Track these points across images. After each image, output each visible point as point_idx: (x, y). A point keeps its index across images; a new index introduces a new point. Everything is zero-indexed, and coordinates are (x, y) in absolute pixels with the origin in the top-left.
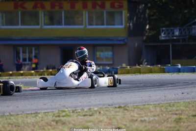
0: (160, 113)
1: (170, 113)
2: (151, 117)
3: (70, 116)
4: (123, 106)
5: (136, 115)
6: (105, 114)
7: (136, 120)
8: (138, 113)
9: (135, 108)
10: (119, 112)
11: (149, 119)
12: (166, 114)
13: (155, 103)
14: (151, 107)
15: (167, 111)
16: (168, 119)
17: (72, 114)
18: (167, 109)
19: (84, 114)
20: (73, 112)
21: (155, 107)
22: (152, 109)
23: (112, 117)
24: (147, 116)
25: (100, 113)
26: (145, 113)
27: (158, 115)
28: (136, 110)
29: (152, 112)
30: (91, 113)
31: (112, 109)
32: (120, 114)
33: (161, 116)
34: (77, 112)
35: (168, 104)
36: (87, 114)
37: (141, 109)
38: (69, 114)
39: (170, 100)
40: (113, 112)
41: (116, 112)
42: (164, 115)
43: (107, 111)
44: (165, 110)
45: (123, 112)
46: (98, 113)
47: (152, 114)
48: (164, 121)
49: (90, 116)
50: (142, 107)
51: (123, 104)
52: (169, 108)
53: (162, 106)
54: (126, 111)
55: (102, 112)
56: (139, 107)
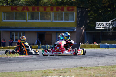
0: (107, 72)
1: (113, 71)
2: (102, 74)
3: (52, 73)
4: (83, 67)
5: (92, 73)
6: (74, 72)
7: (93, 76)
8: (94, 71)
9: (91, 68)
10: (82, 70)
11: (101, 75)
12: (110, 72)
13: (102, 65)
14: (101, 67)
15: (111, 71)
16: (112, 75)
17: (53, 72)
18: (110, 69)
19: (61, 71)
20: (54, 70)
21: (103, 68)
22: (101, 69)
23: (78, 74)
24: (99, 73)
25: (70, 71)
26: (98, 71)
27: (106, 73)
28: (92, 70)
29: (101, 71)
30: (65, 71)
31: (77, 69)
32: (83, 72)
33: (107, 73)
34: (56, 71)
35: (110, 66)
36: (62, 71)
37: (95, 69)
38: (51, 72)
39: (111, 64)
40: (78, 71)
41: (80, 71)
42: (109, 73)
43: (74, 70)
44: (109, 70)
45: (84, 71)
46: (69, 71)
47: (102, 72)
48: (110, 76)
49: (65, 73)
50: (95, 68)
51: (83, 66)
52: (112, 69)
53: (107, 68)
54: (86, 70)
55: (71, 71)
56: (93, 68)
